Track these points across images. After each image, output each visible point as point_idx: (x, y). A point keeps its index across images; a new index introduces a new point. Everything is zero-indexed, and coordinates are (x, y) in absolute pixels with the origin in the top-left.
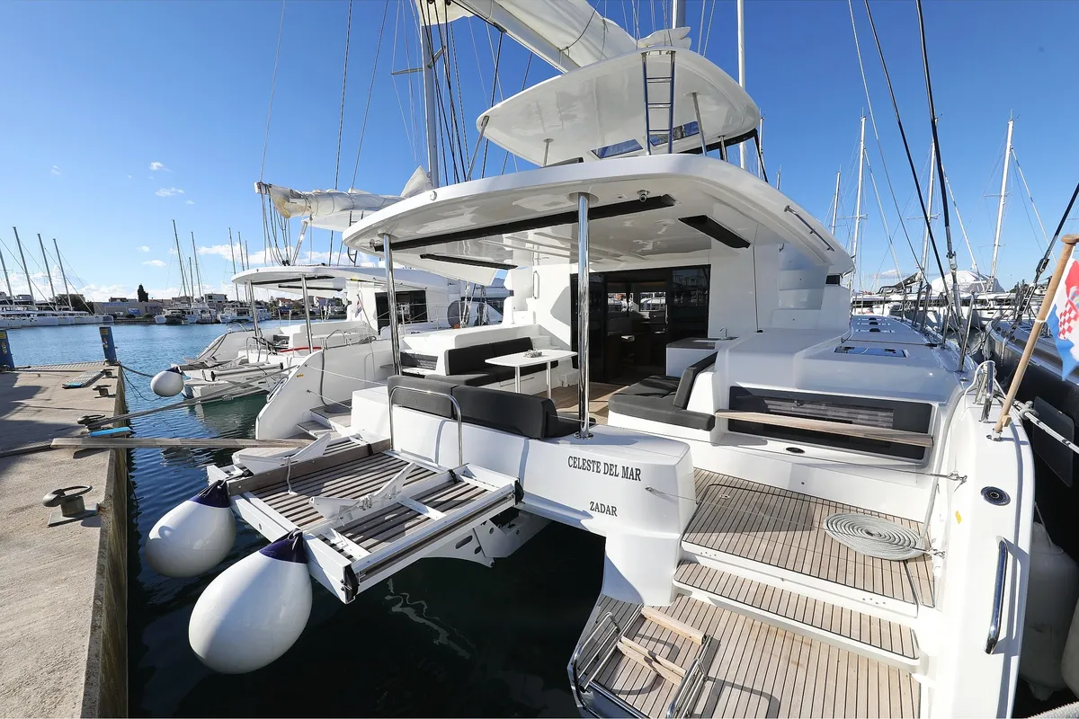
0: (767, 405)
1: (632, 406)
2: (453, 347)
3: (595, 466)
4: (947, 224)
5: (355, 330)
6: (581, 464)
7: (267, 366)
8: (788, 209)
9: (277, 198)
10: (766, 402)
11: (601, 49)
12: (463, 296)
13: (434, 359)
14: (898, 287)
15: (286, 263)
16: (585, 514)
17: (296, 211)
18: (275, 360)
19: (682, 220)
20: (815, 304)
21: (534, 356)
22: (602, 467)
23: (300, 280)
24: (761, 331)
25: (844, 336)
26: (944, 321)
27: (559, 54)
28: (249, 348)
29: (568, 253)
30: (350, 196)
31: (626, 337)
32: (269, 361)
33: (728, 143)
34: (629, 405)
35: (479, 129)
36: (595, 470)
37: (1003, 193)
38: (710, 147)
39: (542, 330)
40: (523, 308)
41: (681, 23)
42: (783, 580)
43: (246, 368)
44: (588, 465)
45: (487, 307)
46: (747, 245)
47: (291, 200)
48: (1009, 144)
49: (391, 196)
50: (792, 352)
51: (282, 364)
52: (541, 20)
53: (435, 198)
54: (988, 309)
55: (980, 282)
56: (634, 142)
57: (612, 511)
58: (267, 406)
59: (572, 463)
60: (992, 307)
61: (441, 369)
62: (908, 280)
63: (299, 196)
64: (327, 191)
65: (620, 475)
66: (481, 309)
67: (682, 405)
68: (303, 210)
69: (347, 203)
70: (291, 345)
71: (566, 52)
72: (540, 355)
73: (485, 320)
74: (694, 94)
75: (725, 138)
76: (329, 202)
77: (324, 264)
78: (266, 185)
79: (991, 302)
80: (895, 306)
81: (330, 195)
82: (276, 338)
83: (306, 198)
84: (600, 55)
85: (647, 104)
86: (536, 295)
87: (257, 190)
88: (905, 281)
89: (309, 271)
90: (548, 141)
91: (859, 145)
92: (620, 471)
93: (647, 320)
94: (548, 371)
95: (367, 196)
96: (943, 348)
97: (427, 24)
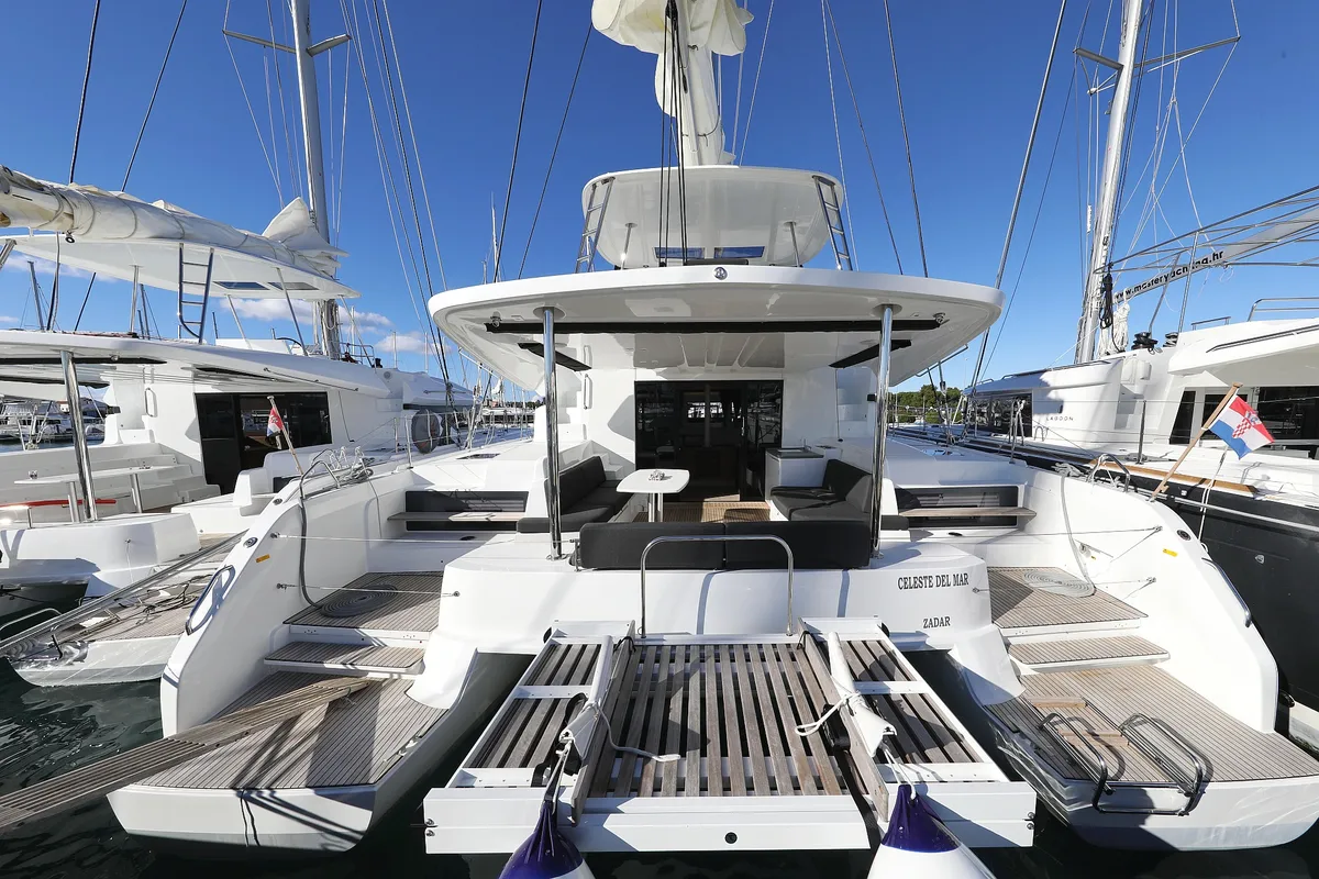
0: (919, 502)
3: (928, 581)
6: (912, 583)
10: (918, 499)
16: (919, 634)
22: (934, 581)
24: (841, 440)
36: (928, 585)
39: (596, 448)
44: (919, 582)
47: (12, 190)
57: (945, 622)
59: (902, 584)
63: (36, 186)
65: (952, 585)
68: (48, 216)
69: (169, 227)
72: (664, 476)
86: (588, 404)
90: (630, 225)
92: (951, 580)
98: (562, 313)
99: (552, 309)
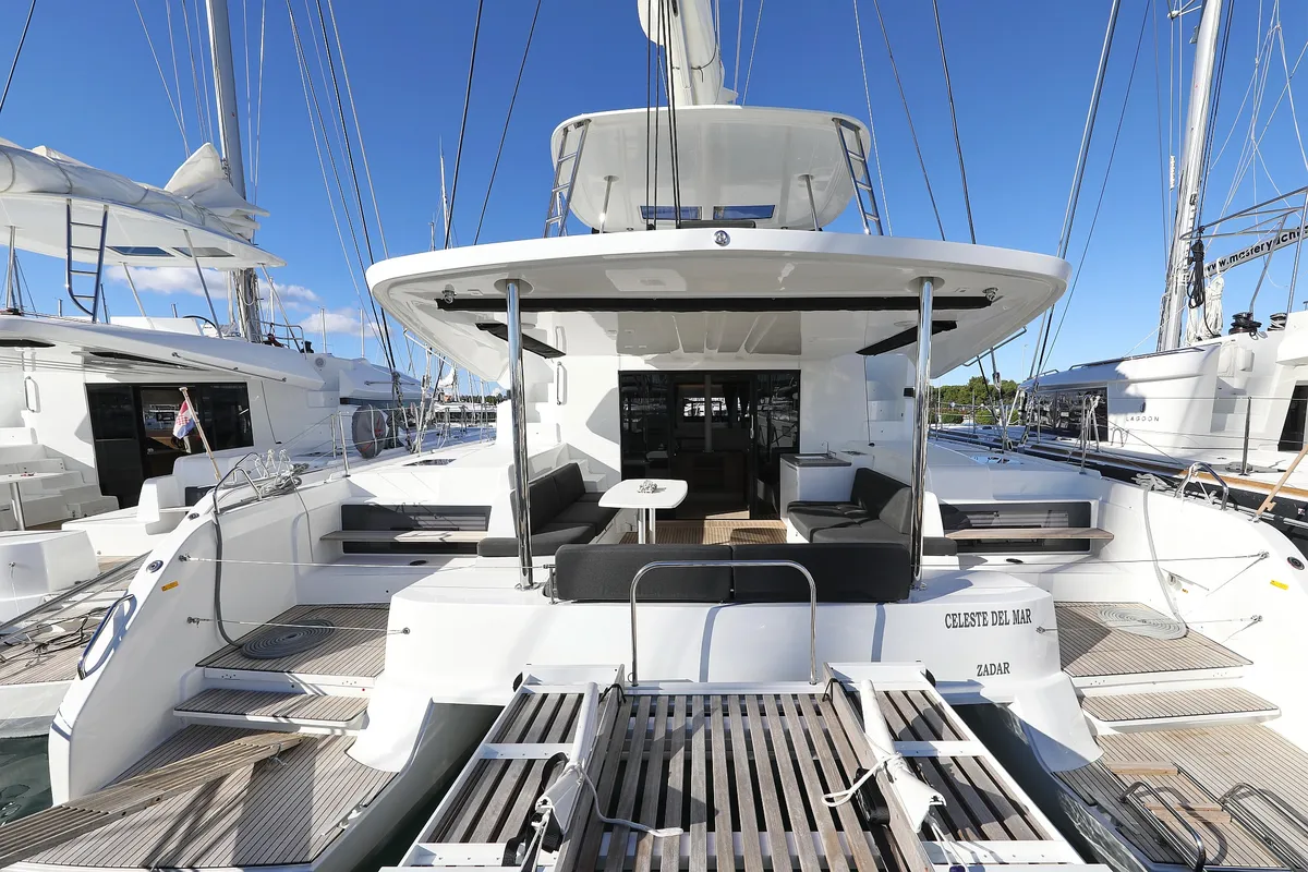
0: (970, 520)
3: (981, 619)
6: (963, 620)
10: (969, 517)
16: (971, 683)
22: (989, 618)
24: (873, 444)
36: (981, 624)
39: (572, 453)
42: (1154, 683)
44: (971, 620)
53: (723, 242)
57: (1004, 669)
59: (950, 621)
65: (1011, 623)
74: (807, 177)
86: (561, 400)
92: (1010, 617)
98: (529, 287)
99: (517, 282)
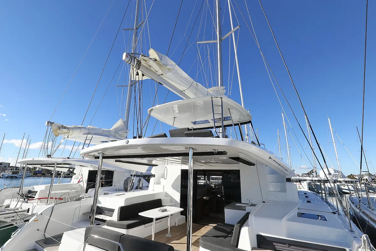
0: (274, 246)
1: (211, 244)
2: (123, 205)
4: (325, 162)
5: (74, 189)
7: (20, 210)
8: (270, 158)
9: (54, 127)
10: (274, 244)
11: (196, 92)
12: (132, 174)
13: (113, 211)
14: (308, 174)
15: (49, 156)
17: (62, 134)
18: (25, 206)
19: (230, 158)
20: (284, 190)
21: (163, 211)
23: (54, 164)
24: (264, 202)
25: (298, 206)
26: (329, 189)
27: (181, 92)
28: (13, 197)
29: (181, 161)
30: (89, 129)
31: (205, 198)
32: (22, 207)
33: (241, 124)
34: (210, 244)
35: (149, 113)
37: (334, 141)
38: (235, 125)
39: (167, 195)
40: (159, 183)
41: (222, 85)
43: (7, 212)
45: (143, 180)
46: (254, 165)
47: (61, 129)
48: (330, 126)
49: (106, 129)
50: (281, 218)
51: (29, 209)
52: (176, 82)
53: (127, 143)
54: (343, 185)
55: (336, 173)
56: (207, 120)
58: (10, 240)
60: (344, 184)
61: (115, 217)
62: (311, 171)
63: (65, 128)
64: (79, 126)
66: (140, 181)
67: (235, 245)
68: (65, 133)
69: (87, 131)
70: (37, 196)
71: (184, 92)
72: (166, 210)
73: (141, 186)
74: (229, 109)
75: (240, 122)
76: (79, 131)
77: (68, 158)
78: (51, 123)
79: (343, 182)
80: (309, 182)
81: (80, 128)
82: (30, 192)
83: (68, 128)
84: (195, 93)
85: (213, 113)
86: (165, 178)
87: (46, 124)
88: (310, 172)
89: (60, 161)
90: (175, 118)
91: (283, 122)
93: (213, 189)
94: (169, 219)
95: (97, 129)
96: (339, 214)
97: (135, 80)
